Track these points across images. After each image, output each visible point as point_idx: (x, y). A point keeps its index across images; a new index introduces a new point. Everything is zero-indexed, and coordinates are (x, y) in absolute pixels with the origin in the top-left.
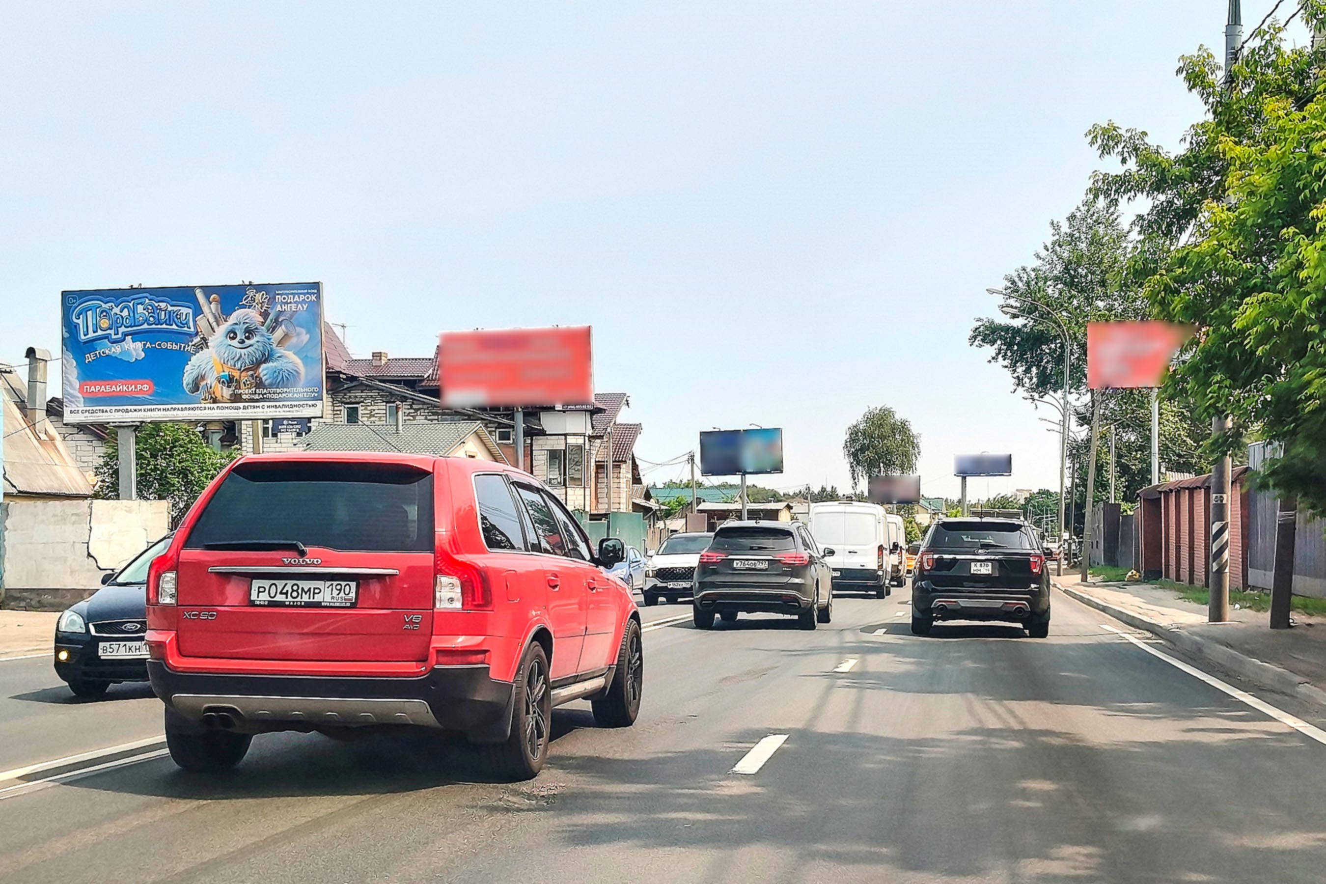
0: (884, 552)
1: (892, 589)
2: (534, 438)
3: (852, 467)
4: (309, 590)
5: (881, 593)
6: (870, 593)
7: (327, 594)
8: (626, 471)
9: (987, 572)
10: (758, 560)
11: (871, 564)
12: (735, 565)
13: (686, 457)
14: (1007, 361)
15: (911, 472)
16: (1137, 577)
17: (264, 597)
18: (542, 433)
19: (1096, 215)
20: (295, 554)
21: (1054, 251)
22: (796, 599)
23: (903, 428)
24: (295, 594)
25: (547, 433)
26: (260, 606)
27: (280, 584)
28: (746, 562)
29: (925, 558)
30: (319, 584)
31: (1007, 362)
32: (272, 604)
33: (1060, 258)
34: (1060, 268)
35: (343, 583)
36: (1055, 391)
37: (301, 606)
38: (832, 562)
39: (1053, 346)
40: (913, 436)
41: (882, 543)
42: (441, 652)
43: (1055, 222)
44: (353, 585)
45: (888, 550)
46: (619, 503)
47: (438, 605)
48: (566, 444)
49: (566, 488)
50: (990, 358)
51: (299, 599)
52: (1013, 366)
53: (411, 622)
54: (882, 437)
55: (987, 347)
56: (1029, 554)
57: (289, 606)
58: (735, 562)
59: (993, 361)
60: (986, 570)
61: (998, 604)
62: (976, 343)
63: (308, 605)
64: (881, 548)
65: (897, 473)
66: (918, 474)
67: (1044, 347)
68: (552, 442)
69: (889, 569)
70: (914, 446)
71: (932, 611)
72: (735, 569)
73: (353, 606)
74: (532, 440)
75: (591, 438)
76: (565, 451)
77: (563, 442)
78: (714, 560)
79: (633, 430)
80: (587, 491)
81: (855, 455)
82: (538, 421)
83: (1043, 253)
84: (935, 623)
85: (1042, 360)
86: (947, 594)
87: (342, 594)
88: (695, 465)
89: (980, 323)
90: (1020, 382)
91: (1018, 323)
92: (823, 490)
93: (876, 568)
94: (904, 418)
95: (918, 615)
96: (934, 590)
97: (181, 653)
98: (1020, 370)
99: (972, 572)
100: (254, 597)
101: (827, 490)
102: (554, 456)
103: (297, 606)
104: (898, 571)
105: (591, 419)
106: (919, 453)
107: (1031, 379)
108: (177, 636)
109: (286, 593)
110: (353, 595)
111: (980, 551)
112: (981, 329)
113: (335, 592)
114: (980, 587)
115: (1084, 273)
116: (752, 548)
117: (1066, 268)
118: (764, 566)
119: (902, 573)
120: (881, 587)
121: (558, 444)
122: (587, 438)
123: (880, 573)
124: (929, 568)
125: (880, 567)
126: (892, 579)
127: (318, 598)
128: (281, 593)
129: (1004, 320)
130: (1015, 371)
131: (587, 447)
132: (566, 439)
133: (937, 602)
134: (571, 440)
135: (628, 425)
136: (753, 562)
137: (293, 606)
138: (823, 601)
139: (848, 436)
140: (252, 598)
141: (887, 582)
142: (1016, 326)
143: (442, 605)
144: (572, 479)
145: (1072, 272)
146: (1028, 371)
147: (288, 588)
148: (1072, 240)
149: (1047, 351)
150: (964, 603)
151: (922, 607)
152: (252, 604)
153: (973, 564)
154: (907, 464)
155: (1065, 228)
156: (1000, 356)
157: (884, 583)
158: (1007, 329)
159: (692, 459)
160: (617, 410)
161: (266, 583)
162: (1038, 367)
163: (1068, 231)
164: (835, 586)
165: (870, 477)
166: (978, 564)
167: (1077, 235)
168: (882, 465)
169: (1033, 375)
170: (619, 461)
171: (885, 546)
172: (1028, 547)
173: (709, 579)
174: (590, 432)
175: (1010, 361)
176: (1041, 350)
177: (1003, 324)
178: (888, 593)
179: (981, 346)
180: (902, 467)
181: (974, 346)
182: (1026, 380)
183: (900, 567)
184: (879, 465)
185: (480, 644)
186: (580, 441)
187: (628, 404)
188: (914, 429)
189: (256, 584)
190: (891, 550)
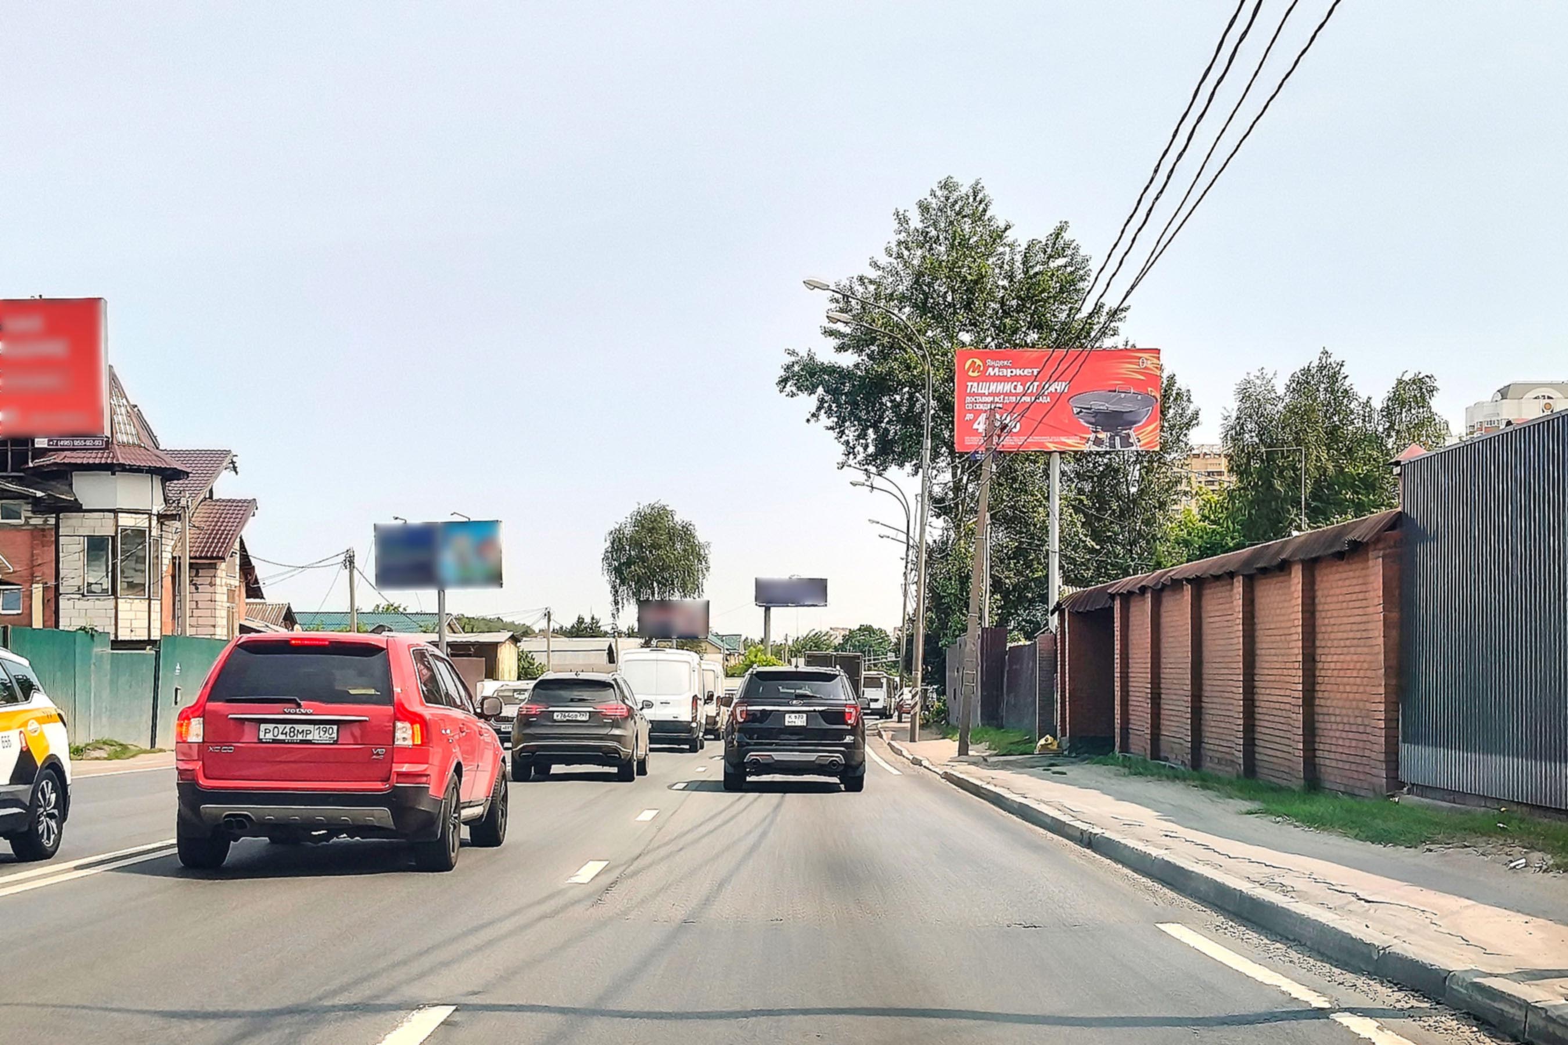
0: (699, 701)
1: (706, 743)
2: (61, 515)
3: (614, 587)
4: (303, 731)
5: (694, 747)
6: (682, 746)
7: (316, 734)
8: (227, 575)
9: (802, 724)
10: (580, 713)
11: (685, 716)
12: (555, 717)
13: (342, 558)
14: (832, 419)
15: (696, 596)
16: (1055, 747)
17: (270, 736)
18: (76, 507)
19: (960, 203)
20: (293, 705)
21: (900, 256)
22: (616, 751)
23: (686, 534)
24: (292, 734)
25: (84, 508)
26: (266, 743)
27: (281, 727)
28: (567, 714)
29: (738, 710)
30: (311, 727)
31: (831, 422)
32: (275, 741)
33: (906, 264)
34: (907, 282)
35: (328, 727)
36: (901, 465)
37: (297, 743)
38: (650, 714)
39: (898, 398)
40: (700, 546)
41: (697, 693)
42: (400, 774)
43: (901, 212)
44: (335, 727)
45: (703, 700)
46: (214, 626)
47: (396, 743)
48: (117, 526)
49: (116, 598)
50: (809, 416)
51: (295, 738)
52: (839, 428)
53: (378, 754)
54: (655, 546)
55: (803, 396)
56: (845, 705)
57: (288, 743)
58: (555, 714)
59: (813, 420)
60: (800, 721)
61: (812, 757)
62: (788, 389)
63: (302, 742)
64: (695, 699)
65: (676, 597)
66: (705, 597)
67: (885, 399)
68: (91, 523)
69: (703, 721)
70: (701, 558)
71: (744, 765)
72: (555, 721)
73: (336, 742)
74: (57, 519)
75: (162, 518)
76: (114, 538)
77: (112, 522)
78: (534, 712)
79: (243, 508)
80: (156, 605)
81: (618, 571)
82: (67, 488)
83: (884, 260)
84: (748, 779)
85: (881, 417)
86: (759, 747)
87: (327, 734)
88: (355, 572)
89: (793, 359)
90: (850, 451)
91: (848, 360)
92: (580, 620)
93: (690, 720)
94: (687, 519)
95: (731, 770)
96: (748, 744)
97: (206, 777)
98: (851, 434)
99: (787, 724)
100: (262, 736)
101: (586, 621)
102: (96, 546)
103: (294, 743)
104: (716, 723)
105: (164, 489)
106: (707, 569)
107: (866, 447)
108: (203, 764)
109: (286, 734)
110: (335, 735)
111: (794, 702)
112: (796, 368)
113: (322, 733)
114: (794, 740)
115: (943, 289)
116: (572, 700)
117: (916, 282)
118: (586, 718)
119: (719, 725)
120: (695, 740)
121: (104, 527)
122: (155, 518)
123: (694, 725)
124: (742, 720)
125: (694, 719)
126: (707, 732)
127: (309, 737)
128: (282, 733)
129: (827, 353)
130: (842, 432)
131: (154, 533)
132: (116, 518)
133: (752, 756)
134: (126, 521)
135: (234, 501)
136: (574, 714)
137: (291, 743)
138: (641, 752)
139: (608, 544)
140: (261, 737)
141: (701, 734)
142: (845, 367)
143: (399, 742)
144: (131, 586)
145: (925, 288)
146: (863, 435)
147: (287, 730)
148: (925, 240)
149: (889, 404)
150: (778, 756)
151: (735, 761)
152: (260, 741)
153: (787, 716)
154: (690, 582)
155: (916, 222)
156: (823, 411)
157: (698, 736)
158: (831, 370)
159: (350, 561)
160: (212, 473)
161: (271, 726)
162: (875, 426)
163: (920, 226)
164: (652, 740)
165: (638, 600)
166: (793, 715)
167: (934, 233)
168: (655, 584)
169: (869, 441)
170: (212, 558)
171: (699, 696)
172: (843, 698)
173: (528, 731)
174: (158, 507)
175: (836, 420)
176: (882, 404)
177: (826, 363)
178: (702, 747)
179: (793, 395)
180: (684, 587)
181: (784, 394)
182: (859, 449)
183: (718, 719)
184: (652, 584)
185: (425, 770)
186: (141, 522)
187: (235, 469)
188: (701, 536)
189: (263, 727)
190: (705, 700)
